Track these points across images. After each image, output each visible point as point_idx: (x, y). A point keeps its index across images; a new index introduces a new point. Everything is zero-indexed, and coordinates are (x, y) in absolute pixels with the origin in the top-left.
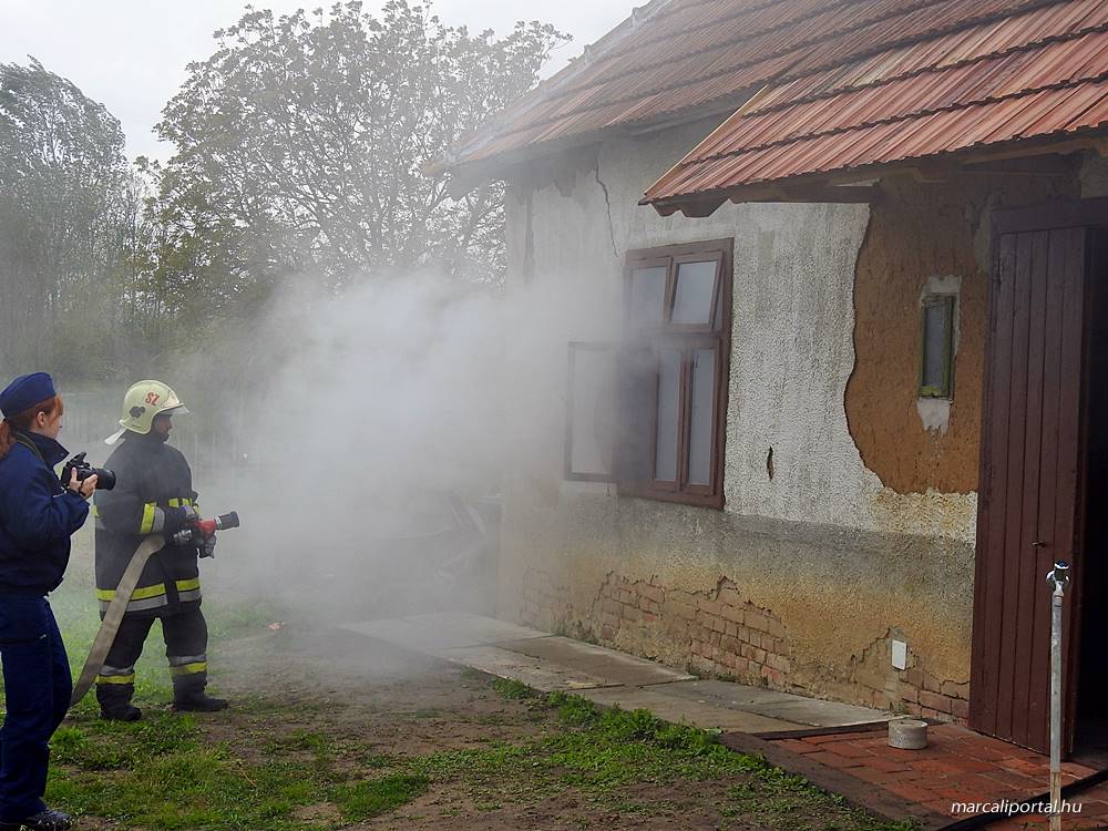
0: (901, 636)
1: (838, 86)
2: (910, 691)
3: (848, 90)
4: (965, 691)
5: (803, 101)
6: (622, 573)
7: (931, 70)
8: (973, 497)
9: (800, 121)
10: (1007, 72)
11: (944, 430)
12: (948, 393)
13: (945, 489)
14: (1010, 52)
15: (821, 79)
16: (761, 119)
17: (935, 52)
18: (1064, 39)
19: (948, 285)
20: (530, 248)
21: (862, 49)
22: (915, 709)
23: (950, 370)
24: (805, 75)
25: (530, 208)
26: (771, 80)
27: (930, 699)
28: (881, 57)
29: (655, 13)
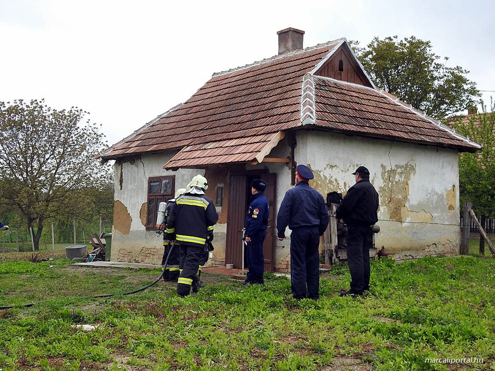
1: (203, 148)
2: (213, 262)
3: (205, 149)
4: (224, 260)
5: (195, 150)
6: (147, 247)
7: (221, 147)
8: (226, 224)
9: (196, 154)
10: (235, 149)
11: (220, 212)
12: (221, 206)
13: (220, 223)
14: (235, 146)
15: (198, 146)
16: (186, 153)
17: (222, 144)
18: (244, 144)
19: (222, 185)
20: (122, 176)
21: (207, 141)
22: (214, 265)
23: (222, 200)
24: (194, 145)
25: (122, 166)
26: (187, 145)
27: (217, 263)
28: (210, 143)
29: (151, 125)
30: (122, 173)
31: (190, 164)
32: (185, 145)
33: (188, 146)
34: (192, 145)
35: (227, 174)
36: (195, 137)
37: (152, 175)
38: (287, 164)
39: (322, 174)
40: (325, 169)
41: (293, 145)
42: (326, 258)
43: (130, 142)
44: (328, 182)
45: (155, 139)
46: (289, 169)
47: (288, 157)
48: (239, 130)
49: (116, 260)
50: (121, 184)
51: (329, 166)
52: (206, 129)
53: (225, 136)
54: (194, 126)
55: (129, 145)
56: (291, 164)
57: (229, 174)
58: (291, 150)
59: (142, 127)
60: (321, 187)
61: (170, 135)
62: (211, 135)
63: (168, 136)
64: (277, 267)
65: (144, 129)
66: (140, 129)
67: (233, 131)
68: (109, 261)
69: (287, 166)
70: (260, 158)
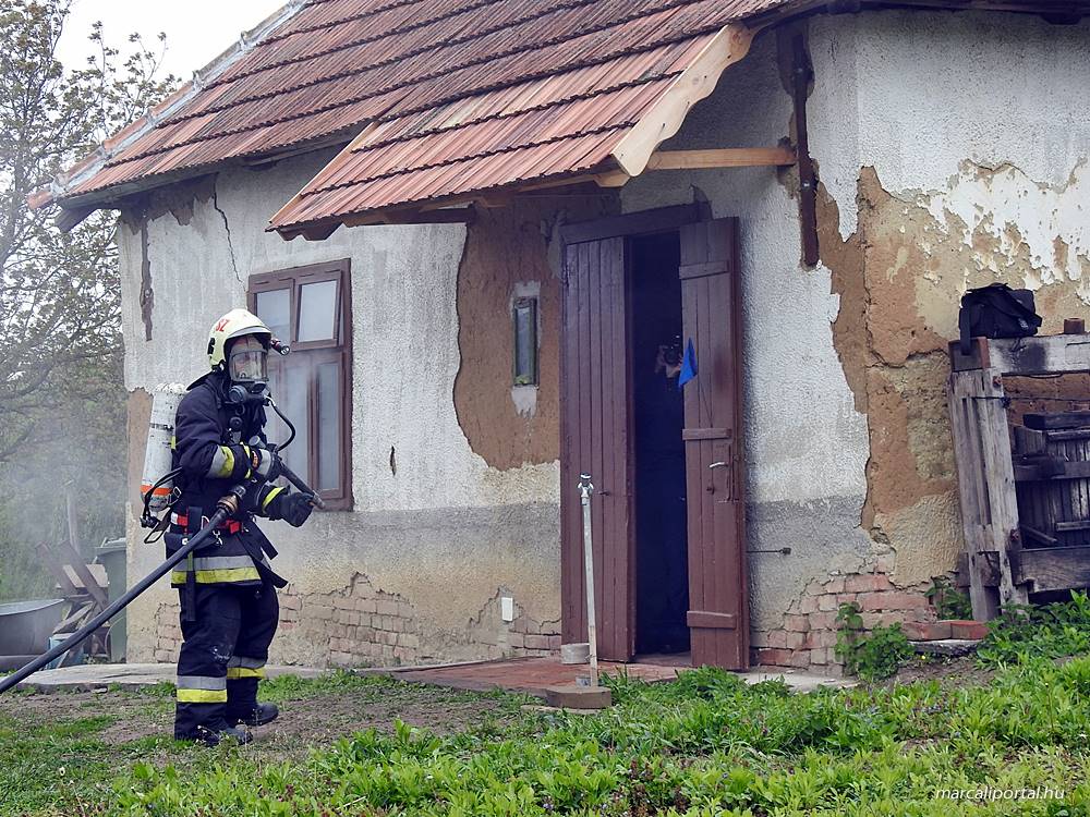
0: (508, 593)
1: (429, 128)
2: (518, 639)
3: (436, 132)
4: (558, 628)
5: (400, 140)
7: (496, 117)
8: (557, 462)
9: (398, 157)
10: (546, 122)
11: (533, 412)
12: (535, 381)
13: (536, 461)
14: (549, 106)
15: (416, 119)
16: (366, 154)
17: (501, 101)
18: (584, 98)
19: (531, 290)
20: (147, 278)
21: (448, 94)
22: (522, 653)
23: (536, 361)
24: (403, 116)
25: (145, 235)
26: (375, 118)
27: (533, 641)
28: (462, 102)
29: (263, 37)
30: (146, 264)
31: (367, 205)
32: (367, 121)
33: (378, 120)
34: (394, 118)
35: (548, 239)
36: (413, 82)
37: (261, 266)
38: (781, 170)
39: (935, 208)
40: (953, 182)
41: (802, 83)
42: (973, 591)
43: (175, 122)
44: (968, 240)
45: (269, 102)
46: (792, 196)
47: (785, 142)
48: (576, 36)
49: (148, 653)
50: (146, 316)
51: (973, 170)
52: (464, 40)
53: (520, 66)
54: (423, 31)
55: (166, 138)
56: (795, 172)
57: (556, 235)
58: (791, 108)
59: (227, 53)
60: (936, 265)
61: (324, 80)
62: (471, 64)
63: (317, 82)
64: (767, 641)
65: (235, 58)
66: (218, 60)
67: (555, 42)
68: (123, 661)
69: (781, 182)
70: (634, 153)
